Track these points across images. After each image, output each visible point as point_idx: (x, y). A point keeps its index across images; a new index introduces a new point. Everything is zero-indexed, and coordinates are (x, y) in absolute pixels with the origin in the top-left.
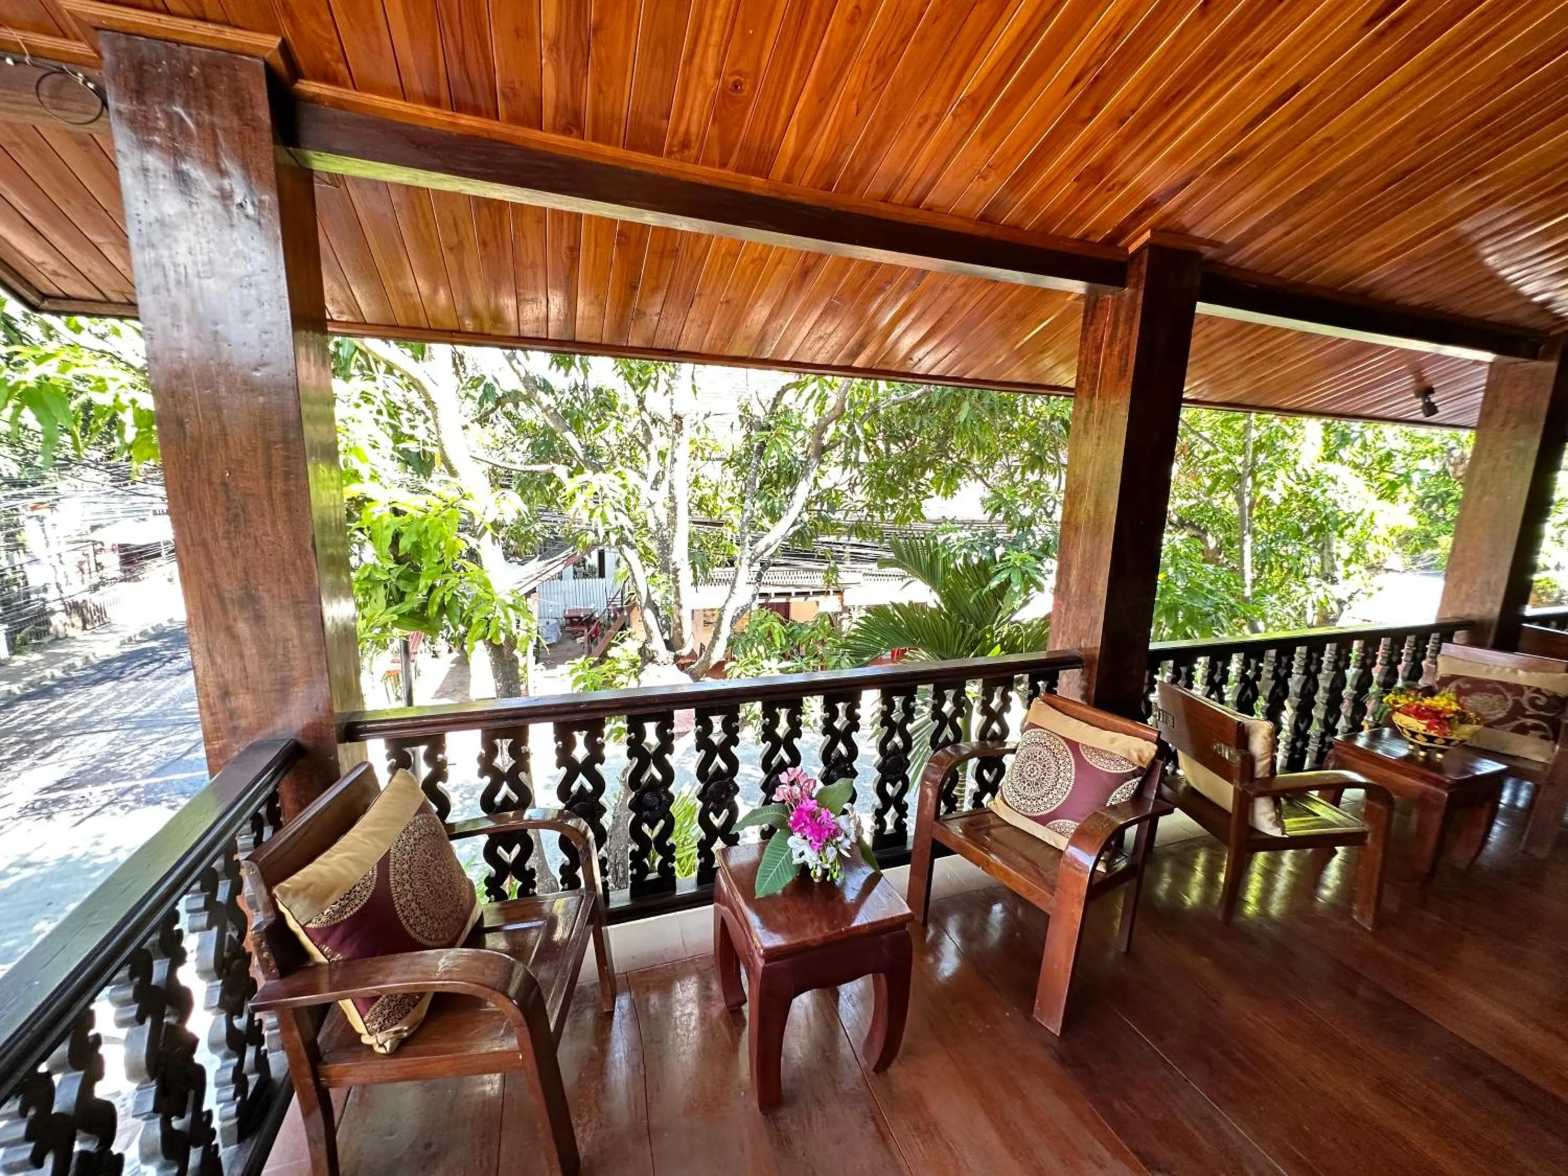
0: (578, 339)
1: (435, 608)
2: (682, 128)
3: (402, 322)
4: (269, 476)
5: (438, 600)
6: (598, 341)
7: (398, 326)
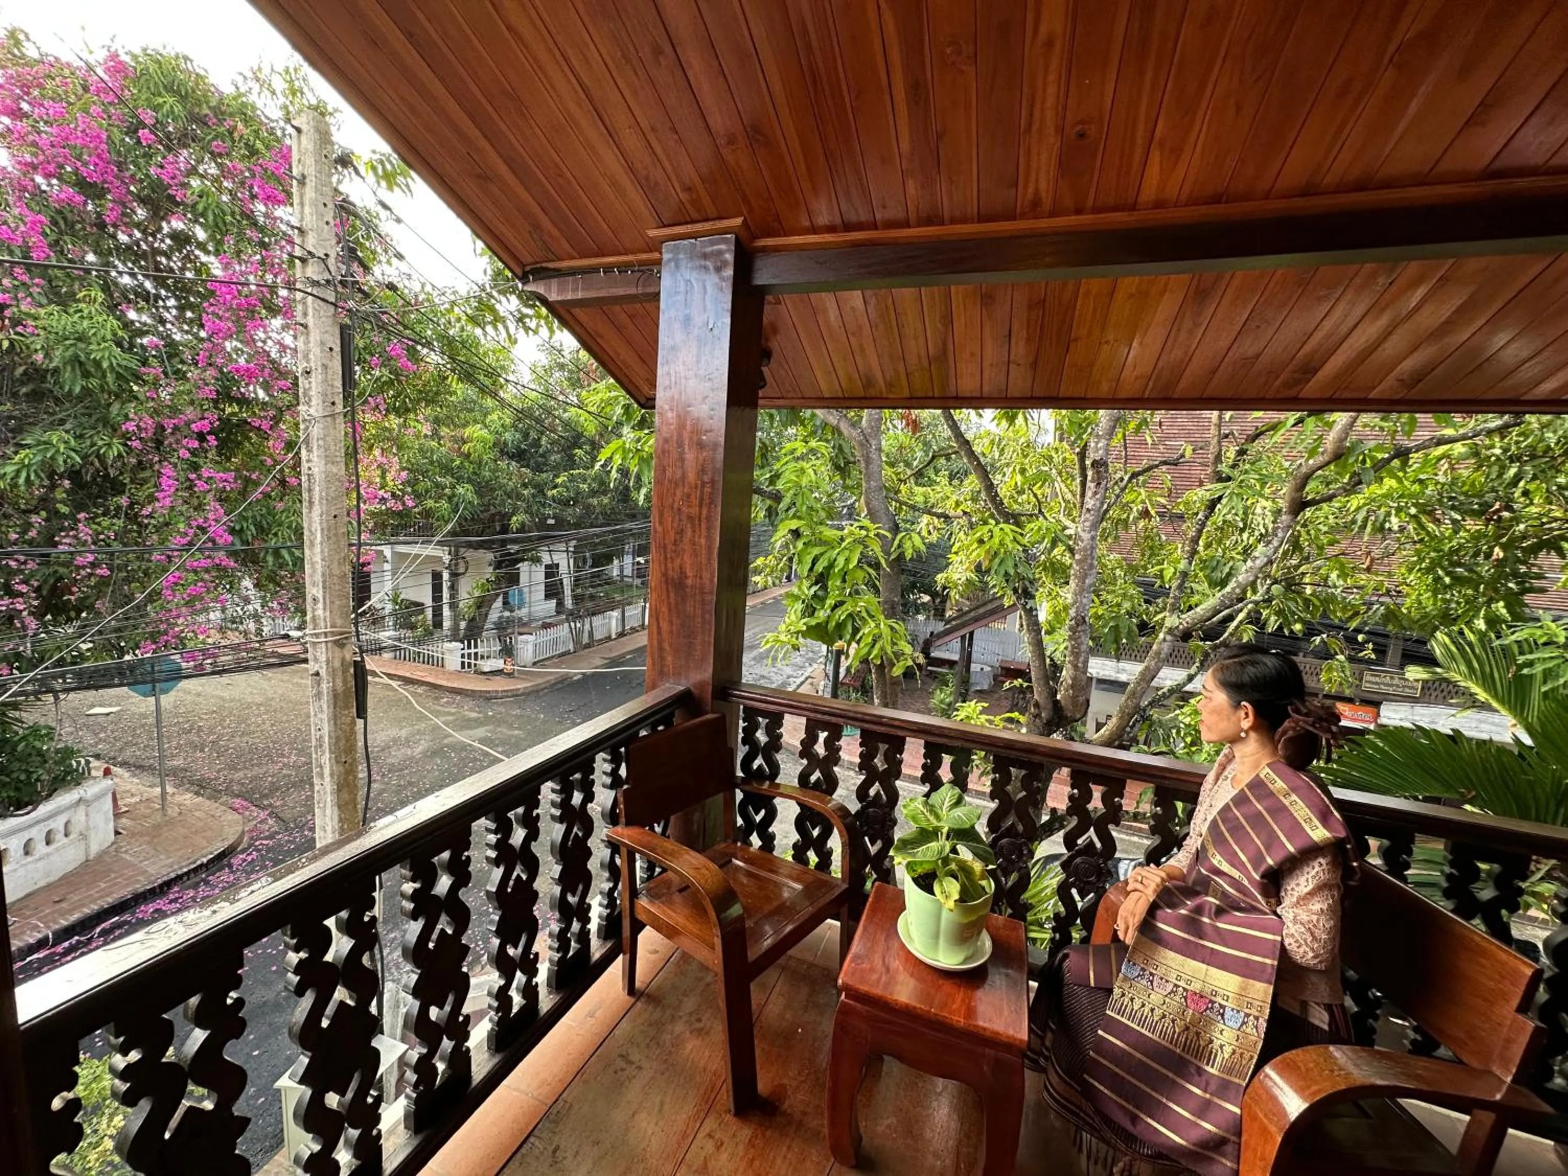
0: (960, 395)
2: (1031, 190)
3: (827, 395)
4: (701, 506)
6: (979, 395)
7: (823, 398)
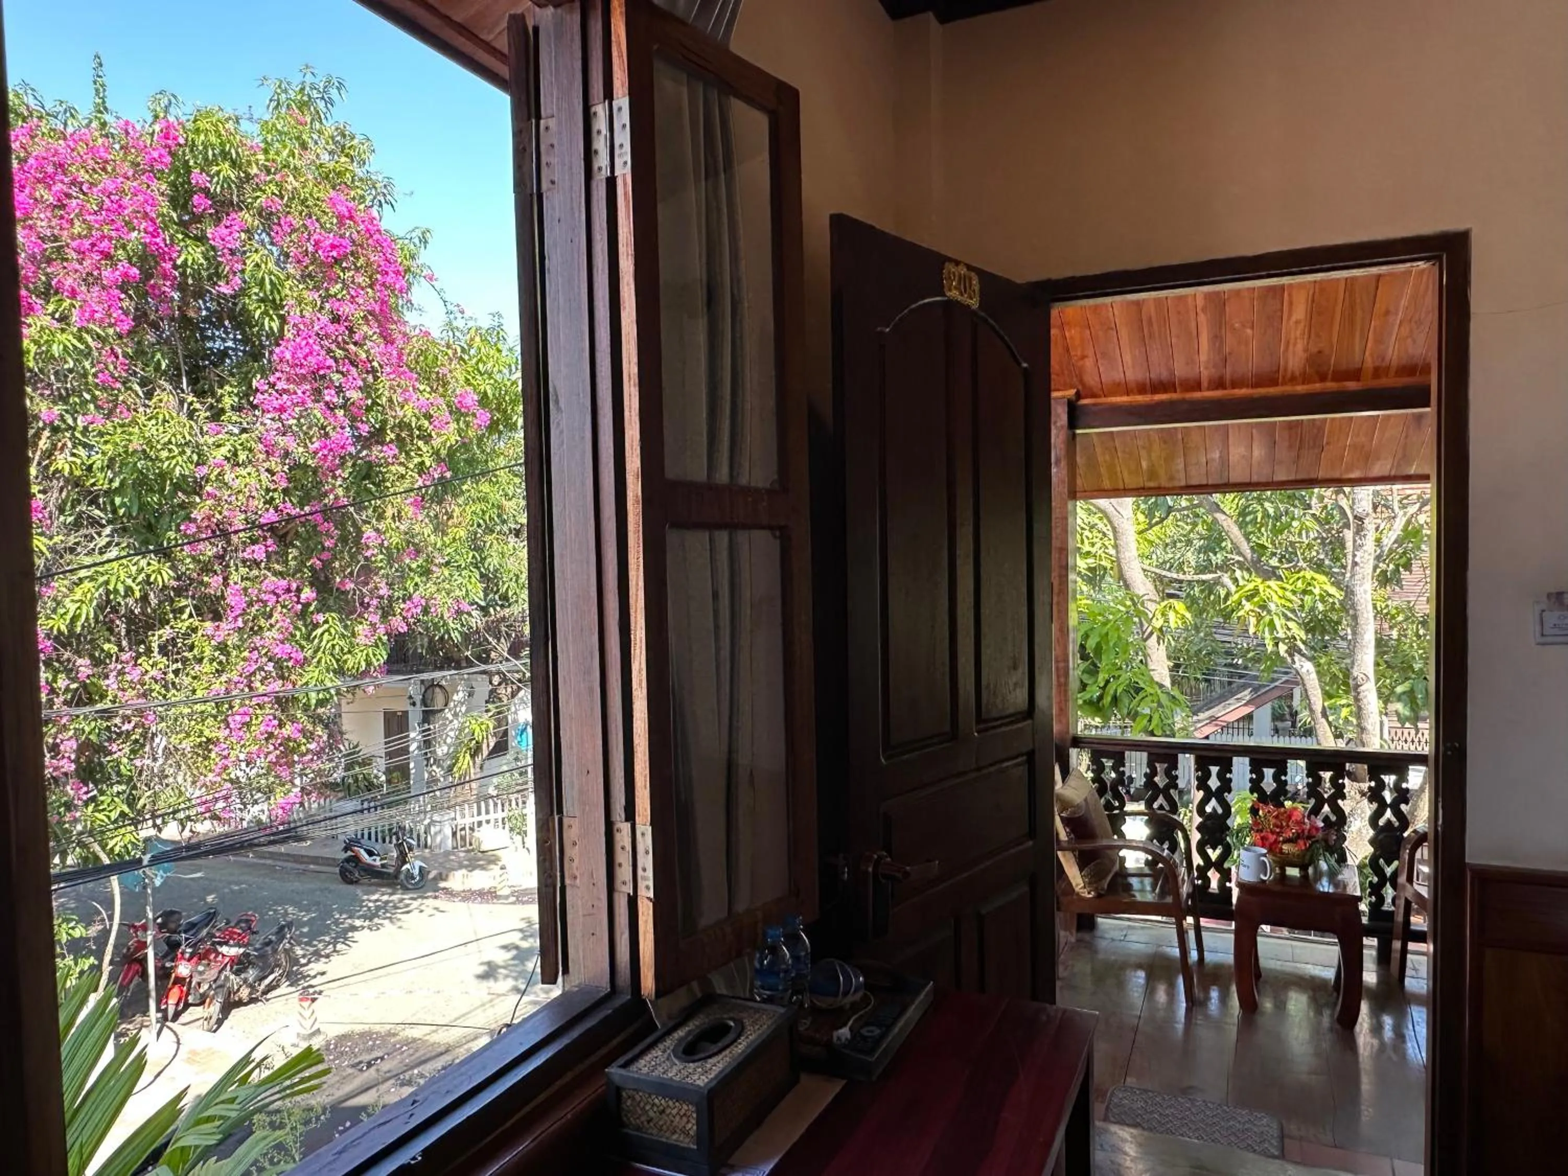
1: (1109, 699)
5: (1112, 692)
